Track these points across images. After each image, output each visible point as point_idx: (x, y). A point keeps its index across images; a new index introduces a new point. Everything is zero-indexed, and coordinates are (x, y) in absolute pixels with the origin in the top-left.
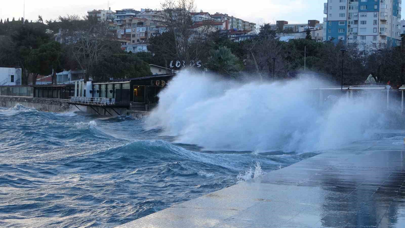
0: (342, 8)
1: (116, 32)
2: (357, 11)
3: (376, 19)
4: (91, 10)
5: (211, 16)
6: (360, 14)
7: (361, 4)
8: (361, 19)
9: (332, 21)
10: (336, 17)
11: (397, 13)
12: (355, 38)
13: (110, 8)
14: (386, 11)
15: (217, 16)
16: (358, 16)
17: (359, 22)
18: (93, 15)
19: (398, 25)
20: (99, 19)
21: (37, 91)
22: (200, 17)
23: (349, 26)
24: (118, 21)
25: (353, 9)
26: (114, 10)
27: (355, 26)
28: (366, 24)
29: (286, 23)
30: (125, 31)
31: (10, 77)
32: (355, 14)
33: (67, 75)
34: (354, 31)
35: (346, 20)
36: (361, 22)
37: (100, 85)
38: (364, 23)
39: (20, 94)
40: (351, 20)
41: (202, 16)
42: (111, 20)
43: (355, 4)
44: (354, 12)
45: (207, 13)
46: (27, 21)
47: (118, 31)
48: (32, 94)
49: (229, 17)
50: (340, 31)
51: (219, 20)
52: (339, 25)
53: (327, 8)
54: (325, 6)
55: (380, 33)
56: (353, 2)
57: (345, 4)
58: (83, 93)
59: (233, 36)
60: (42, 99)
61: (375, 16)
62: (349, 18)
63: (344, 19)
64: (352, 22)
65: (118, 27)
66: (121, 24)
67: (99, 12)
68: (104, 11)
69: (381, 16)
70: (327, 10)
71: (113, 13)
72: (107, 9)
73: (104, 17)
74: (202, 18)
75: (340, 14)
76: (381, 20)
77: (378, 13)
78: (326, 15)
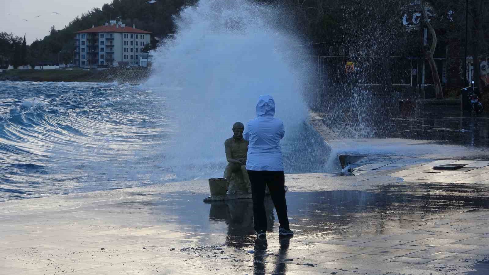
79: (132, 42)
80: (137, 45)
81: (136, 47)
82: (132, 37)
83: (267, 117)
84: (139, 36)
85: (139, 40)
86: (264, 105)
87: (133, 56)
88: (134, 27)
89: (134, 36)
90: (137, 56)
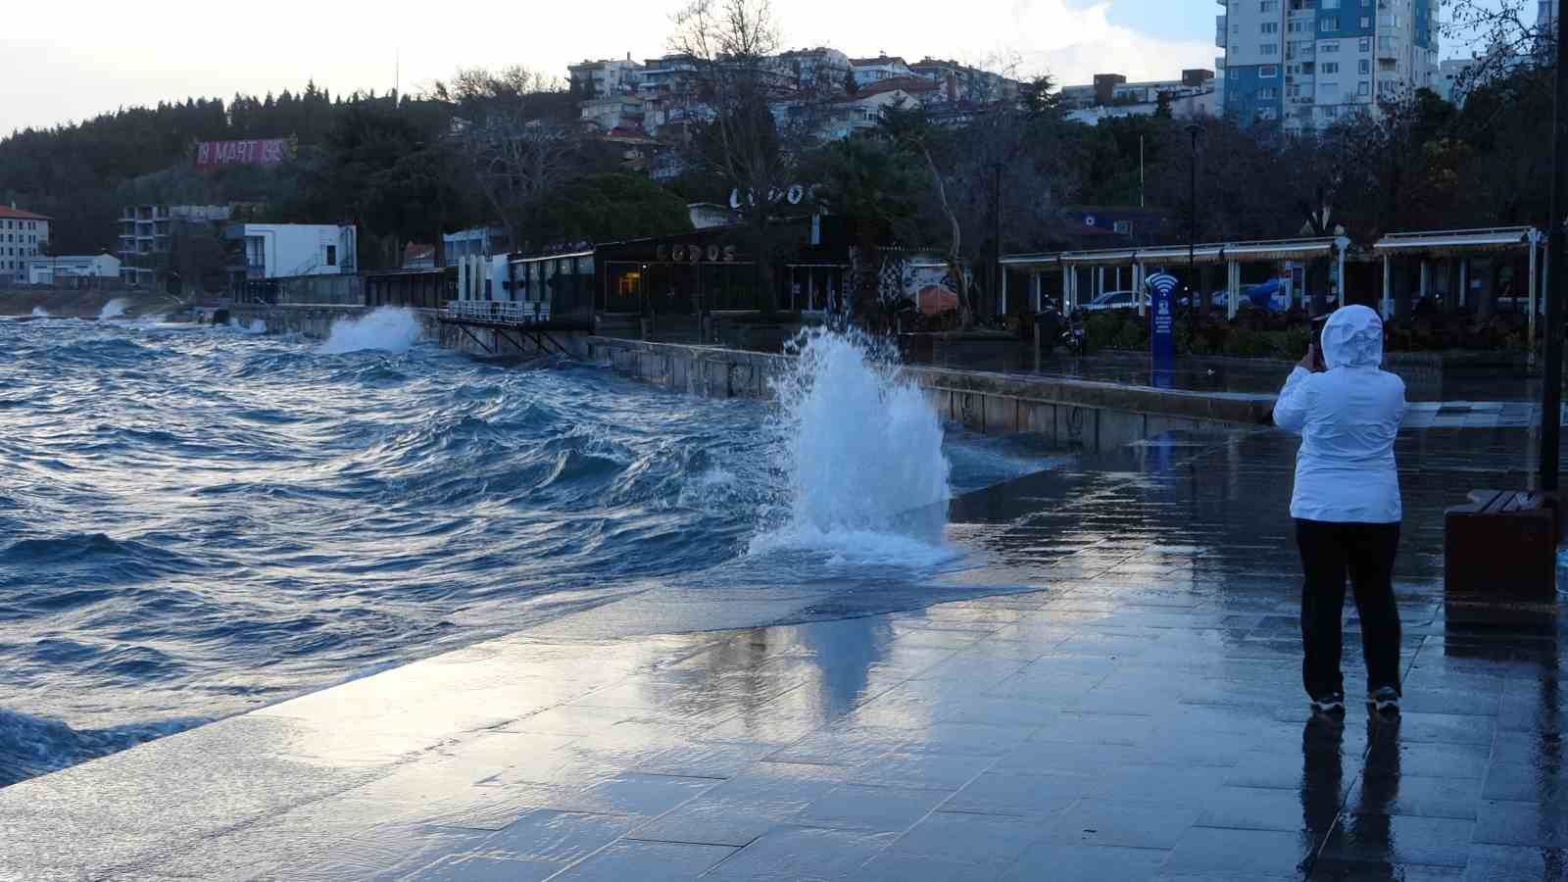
0: (1267, 28)
1: (643, 119)
2: (1312, 35)
3: (1367, 56)
4: (578, 61)
5: (909, 67)
6: (1320, 43)
7: (1322, 15)
8: (1322, 58)
9: (1240, 67)
10: (1252, 57)
11: (1426, 38)
12: (1308, 111)
13: (629, 54)
14: (1394, 32)
15: (927, 65)
16: (1314, 48)
17: (1318, 69)
18: (582, 76)
19: (1429, 74)
20: (598, 87)
21: (374, 286)
22: (878, 71)
23: (1289, 79)
24: (649, 89)
25: (1298, 29)
26: (639, 59)
27: (1308, 78)
28: (1337, 70)
29: (1122, 79)
30: (666, 116)
31: (325, 252)
32: (1304, 45)
33: (480, 241)
34: (1304, 92)
35: (1279, 61)
36: (1323, 66)
37: (528, 265)
38: (1330, 68)
39: (335, 299)
40: (1294, 63)
41: (884, 68)
42: (628, 88)
43: (1306, 14)
44: (1304, 37)
45: (899, 58)
46: (406, 98)
47: (648, 115)
48: (362, 298)
49: (961, 68)
50: (1262, 95)
51: (931, 75)
52: (1261, 76)
53: (1226, 29)
54: (1218, 25)
55: (1379, 97)
56: (1298, 11)
57: (1274, 16)
58: (483, 291)
59: (964, 118)
61: (1363, 48)
62: (1289, 57)
63: (1274, 59)
64: (1297, 68)
65: (650, 106)
66: (655, 97)
67: (600, 65)
68: (612, 62)
69: (1380, 48)
70: (1226, 35)
71: (638, 68)
73: (611, 81)
74: (883, 72)
75: (1262, 46)
76: (1380, 60)
77: (1371, 38)
78: (1224, 50)
79: (11, 236)
80: (21, 241)
81: (21, 245)
82: (10, 226)
83: (1362, 370)
84: (25, 224)
85: (26, 232)
86: (1355, 337)
87: (14, 265)
88: (14, 205)
89: (15, 223)
90: (21, 263)
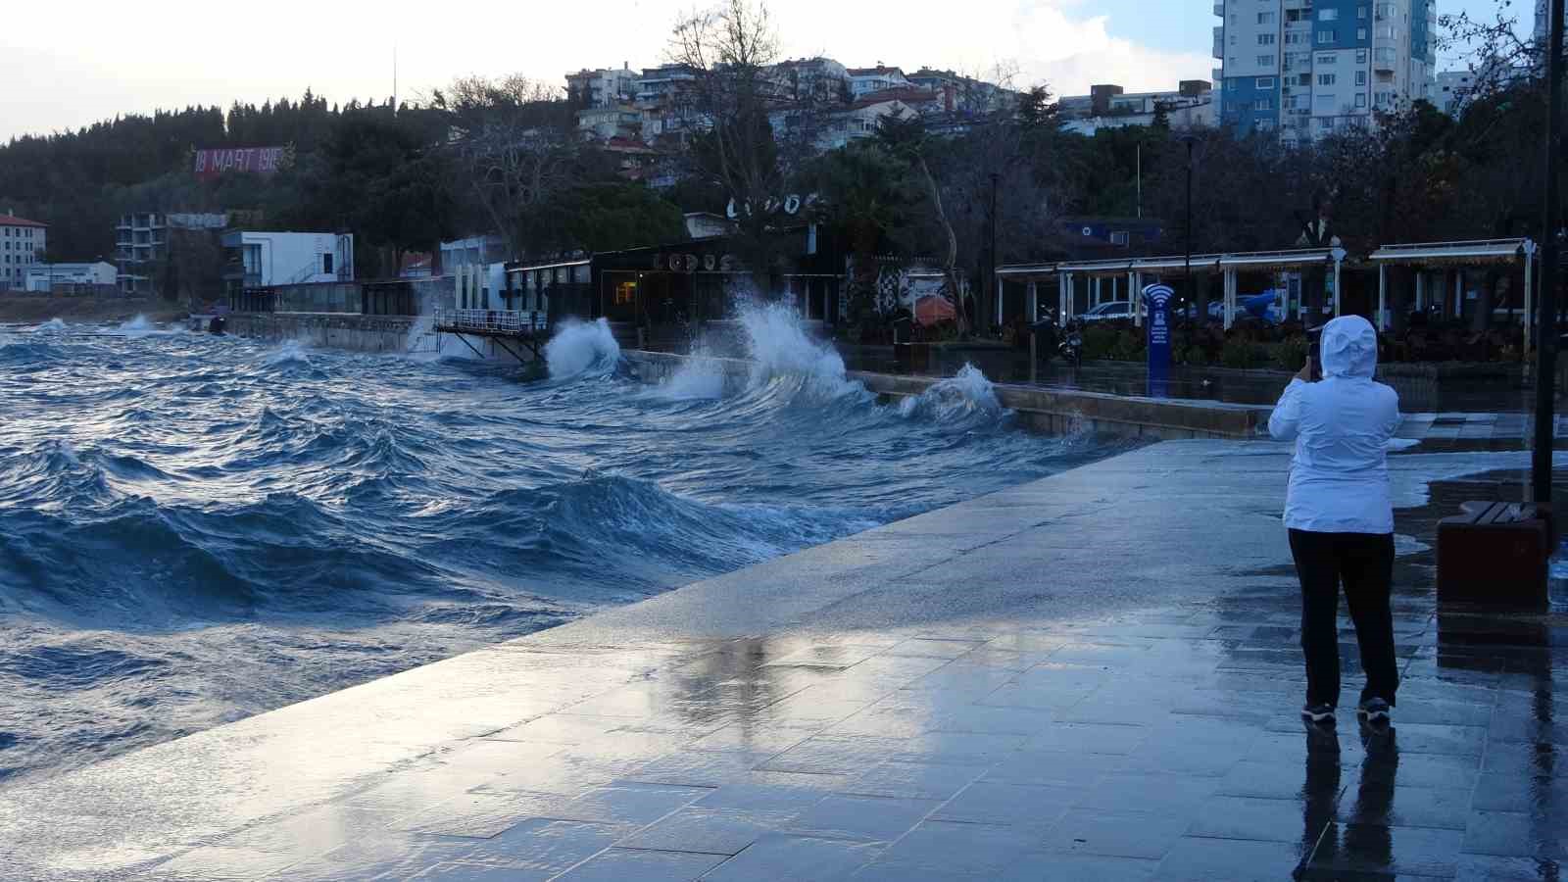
0: (1265, 39)
1: (640, 129)
2: (1308, 46)
3: (1362, 67)
4: (576, 70)
5: (906, 77)
6: (1316, 55)
7: (1319, 27)
8: (1319, 69)
9: (1237, 79)
10: (1249, 68)
11: (1422, 50)
12: (1305, 123)
13: (626, 64)
14: (1391, 44)
15: (924, 75)
16: (1311, 59)
17: (1315, 80)
18: (581, 86)
19: (1426, 85)
20: (595, 97)
21: (371, 295)
22: (875, 81)
23: (1286, 90)
24: (646, 98)
25: (1295, 40)
26: (637, 69)
27: (1305, 89)
28: (1333, 82)
29: (1119, 90)
30: (664, 125)
31: (322, 259)
32: (1301, 57)
33: (477, 250)
34: (1301, 104)
35: (1276, 73)
36: (1320, 77)
37: (525, 274)
38: (1327, 79)
39: (332, 307)
40: (1291, 74)
41: (881, 78)
42: (626, 97)
43: (1303, 27)
44: (1300, 48)
45: (896, 69)
46: (403, 106)
47: (646, 124)
48: (358, 306)
49: (958, 79)
50: (1258, 106)
51: (928, 86)
52: (1258, 88)
53: (1223, 40)
54: (1215, 37)
55: (1375, 108)
56: (1295, 24)
57: (1271, 27)
58: (480, 299)
59: (961, 129)
60: (382, 317)
61: (1360, 60)
62: (1286, 68)
63: (1271, 70)
64: (1294, 80)
65: (647, 115)
66: (651, 107)
67: (597, 74)
68: (610, 72)
69: (1376, 59)
70: (1223, 46)
71: (635, 77)
72: (617, 66)
73: (609, 90)
74: (879, 82)
75: (1259, 57)
76: (1377, 71)
77: (1368, 50)
78: (1221, 61)
79: (7, 243)
80: (18, 248)
81: (18, 253)
82: (7, 233)
83: (1355, 381)
84: (22, 230)
85: (23, 239)
87: (12, 271)
89: (12, 231)
90: (18, 271)
